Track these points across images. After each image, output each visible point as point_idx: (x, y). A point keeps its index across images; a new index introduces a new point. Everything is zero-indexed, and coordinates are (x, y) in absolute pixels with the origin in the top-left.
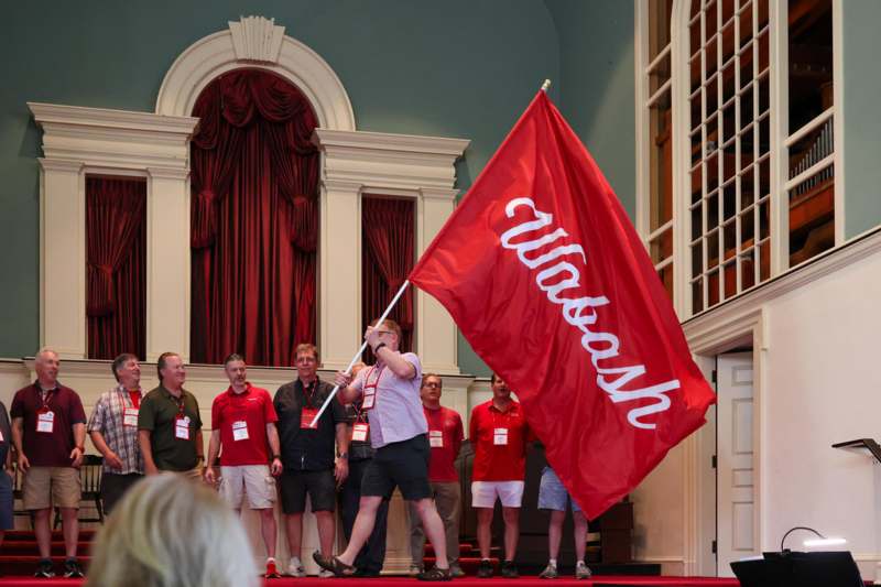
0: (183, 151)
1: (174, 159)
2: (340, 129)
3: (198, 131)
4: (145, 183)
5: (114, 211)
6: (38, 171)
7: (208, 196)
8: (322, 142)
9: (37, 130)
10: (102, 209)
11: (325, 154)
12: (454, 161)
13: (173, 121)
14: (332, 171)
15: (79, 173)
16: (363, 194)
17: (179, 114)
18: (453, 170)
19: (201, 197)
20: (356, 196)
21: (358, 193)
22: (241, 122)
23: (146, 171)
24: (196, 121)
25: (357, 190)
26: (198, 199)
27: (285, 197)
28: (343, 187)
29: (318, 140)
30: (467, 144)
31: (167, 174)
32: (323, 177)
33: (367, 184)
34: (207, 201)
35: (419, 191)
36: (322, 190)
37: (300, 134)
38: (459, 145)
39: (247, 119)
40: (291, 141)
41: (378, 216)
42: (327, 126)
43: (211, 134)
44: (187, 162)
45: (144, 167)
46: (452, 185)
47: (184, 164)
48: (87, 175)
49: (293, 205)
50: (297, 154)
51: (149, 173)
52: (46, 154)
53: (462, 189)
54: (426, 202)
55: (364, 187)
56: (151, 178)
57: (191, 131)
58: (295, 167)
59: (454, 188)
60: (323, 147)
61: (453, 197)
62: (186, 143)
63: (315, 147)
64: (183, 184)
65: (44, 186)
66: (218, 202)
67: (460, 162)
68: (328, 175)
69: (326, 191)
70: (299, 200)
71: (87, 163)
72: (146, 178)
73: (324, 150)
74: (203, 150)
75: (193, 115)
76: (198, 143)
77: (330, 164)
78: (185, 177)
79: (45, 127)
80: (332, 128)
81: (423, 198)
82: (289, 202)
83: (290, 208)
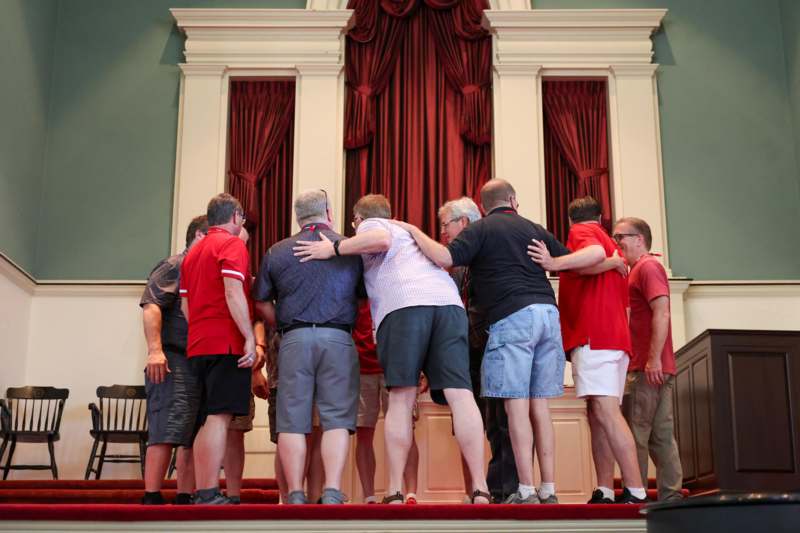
0: (336, 46)
1: (326, 54)
2: (514, 9)
3: (353, 24)
4: (294, 83)
5: (260, 114)
6: (179, 76)
7: (365, 91)
8: (492, 24)
9: (180, 35)
10: (246, 112)
11: (498, 38)
12: (650, 33)
13: (323, 15)
14: (504, 55)
15: (223, 77)
16: (543, 77)
17: (333, 7)
18: (649, 44)
19: (356, 93)
20: (534, 80)
21: (537, 78)
22: (402, 11)
23: (294, 69)
24: (351, 12)
25: (536, 73)
26: (354, 96)
27: (453, 86)
28: (518, 71)
29: (488, 22)
30: (663, 14)
31: (319, 70)
32: (495, 62)
33: (545, 66)
34: (364, 97)
35: (610, 69)
36: (495, 75)
37: (468, 18)
38: (654, 16)
39: (408, 8)
40: (459, 27)
41: (563, 100)
42: (499, 7)
43: (369, 27)
44: (340, 57)
45: (293, 66)
46: (650, 60)
47: (337, 59)
48: (230, 78)
49: (462, 96)
50: (466, 40)
51: (298, 72)
52: (187, 59)
53: (661, 64)
54: (618, 81)
55: (543, 69)
56: (301, 76)
57: (345, 24)
58: (464, 54)
59: (652, 62)
60: (494, 30)
61: (652, 73)
62: (339, 38)
63: (487, 31)
64: (335, 80)
65: (183, 93)
66: (375, 98)
67: (657, 34)
68: (501, 59)
69: (499, 76)
70: (469, 90)
71: (230, 66)
72: (294, 77)
73: (495, 32)
74: (360, 45)
75: (349, 7)
76: (352, 36)
77: (501, 46)
78: (338, 73)
79: (188, 33)
80: (504, 7)
81: (615, 77)
82: (458, 92)
83: (459, 99)
